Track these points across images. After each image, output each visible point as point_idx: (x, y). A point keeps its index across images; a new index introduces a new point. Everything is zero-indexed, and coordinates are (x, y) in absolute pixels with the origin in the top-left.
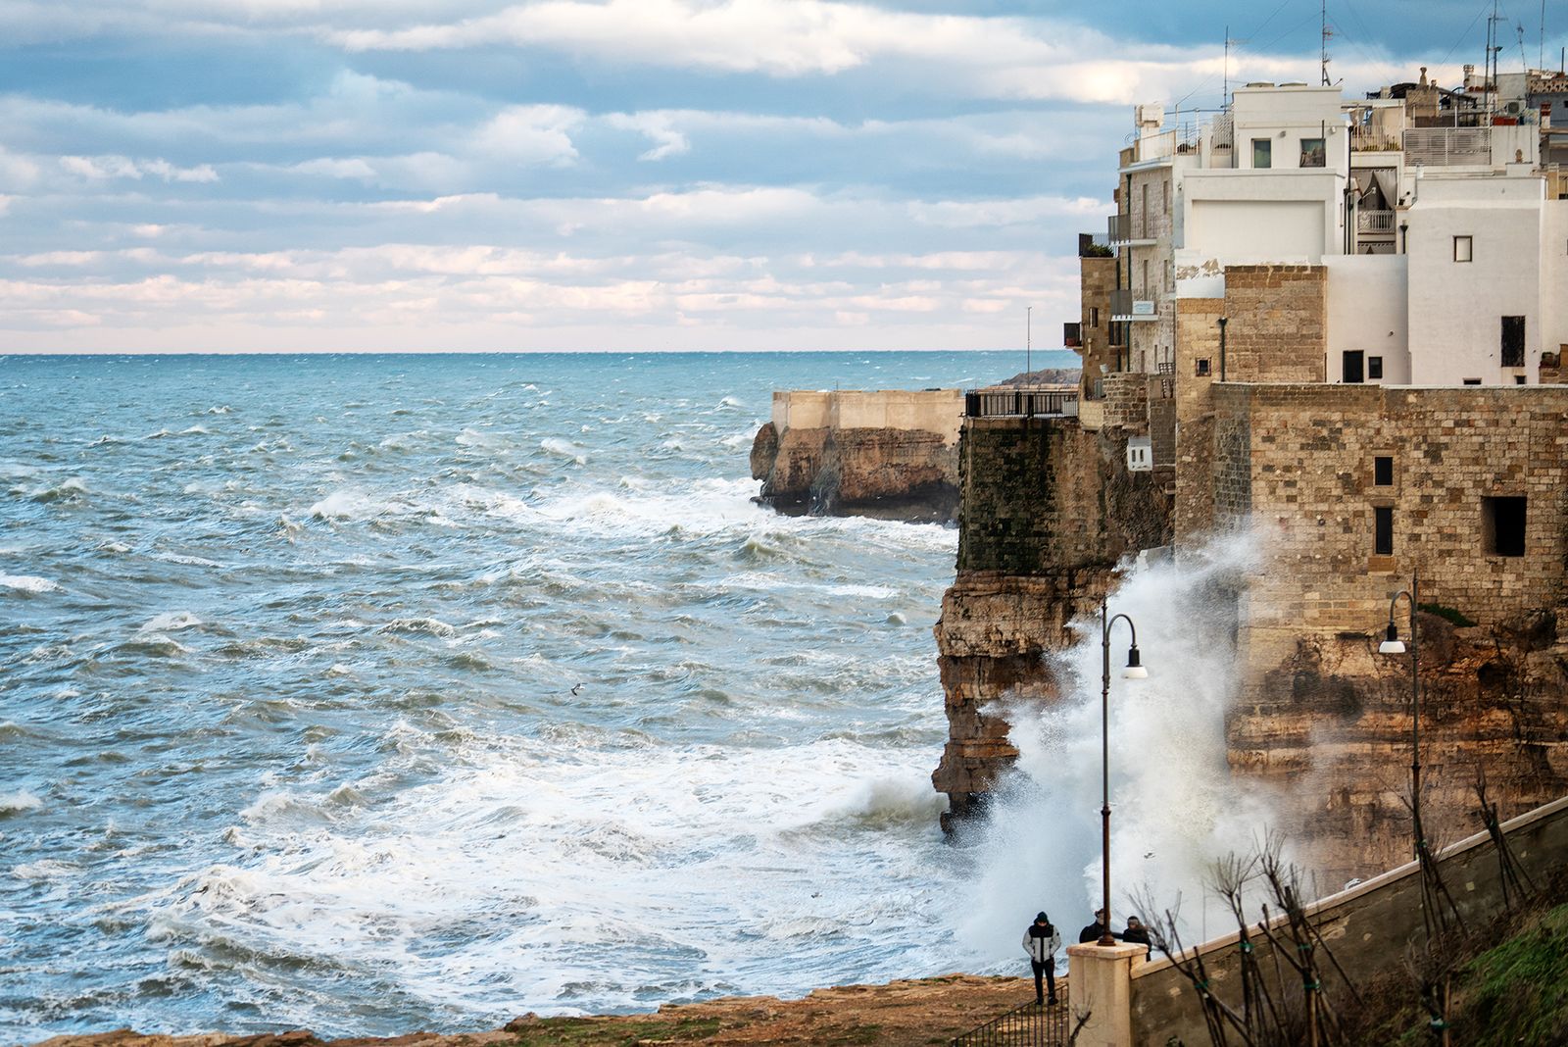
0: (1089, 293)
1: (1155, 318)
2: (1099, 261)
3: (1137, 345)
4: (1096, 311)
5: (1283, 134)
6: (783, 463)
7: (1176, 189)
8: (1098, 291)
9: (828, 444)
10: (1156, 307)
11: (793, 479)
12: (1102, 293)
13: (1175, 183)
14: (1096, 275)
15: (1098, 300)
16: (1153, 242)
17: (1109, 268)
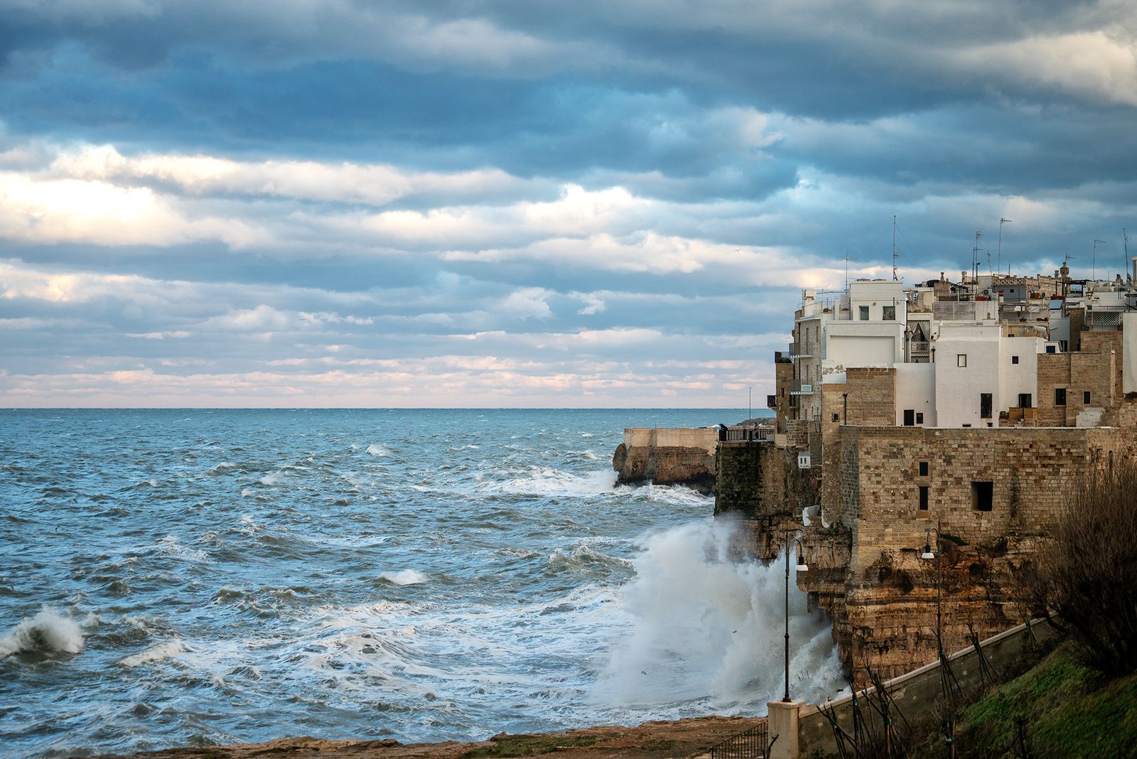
0: (780, 381)
1: (812, 393)
2: (785, 365)
3: (803, 407)
4: (783, 389)
5: (875, 304)
6: (629, 463)
7: (822, 330)
8: (784, 380)
9: (652, 454)
10: (812, 388)
11: (633, 472)
12: (786, 381)
13: (822, 327)
14: (783, 372)
15: (784, 384)
16: (811, 356)
17: (790, 369)
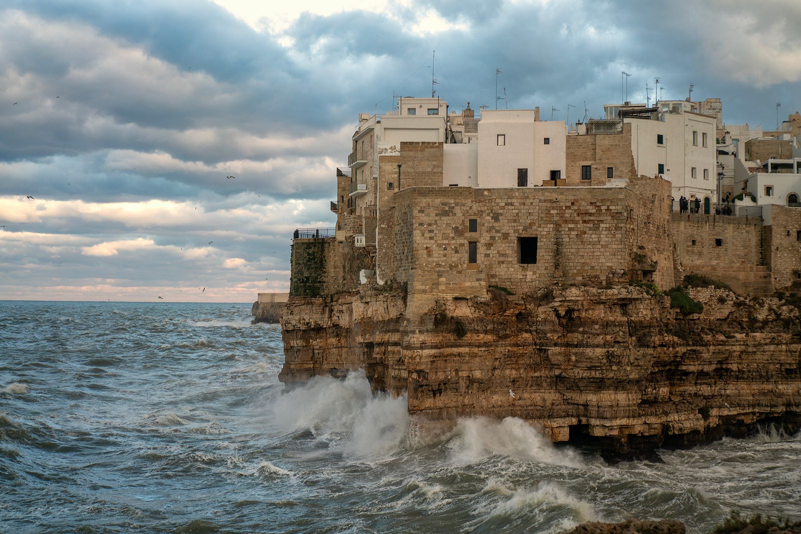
0: (340, 190)
1: (366, 191)
2: (344, 178)
3: (359, 206)
4: (343, 197)
5: (421, 107)
6: (260, 311)
7: (376, 137)
8: (344, 189)
9: (272, 306)
10: (367, 187)
11: (262, 316)
12: (345, 190)
13: (375, 135)
14: (343, 183)
15: (344, 193)
16: (366, 161)
17: (348, 181)
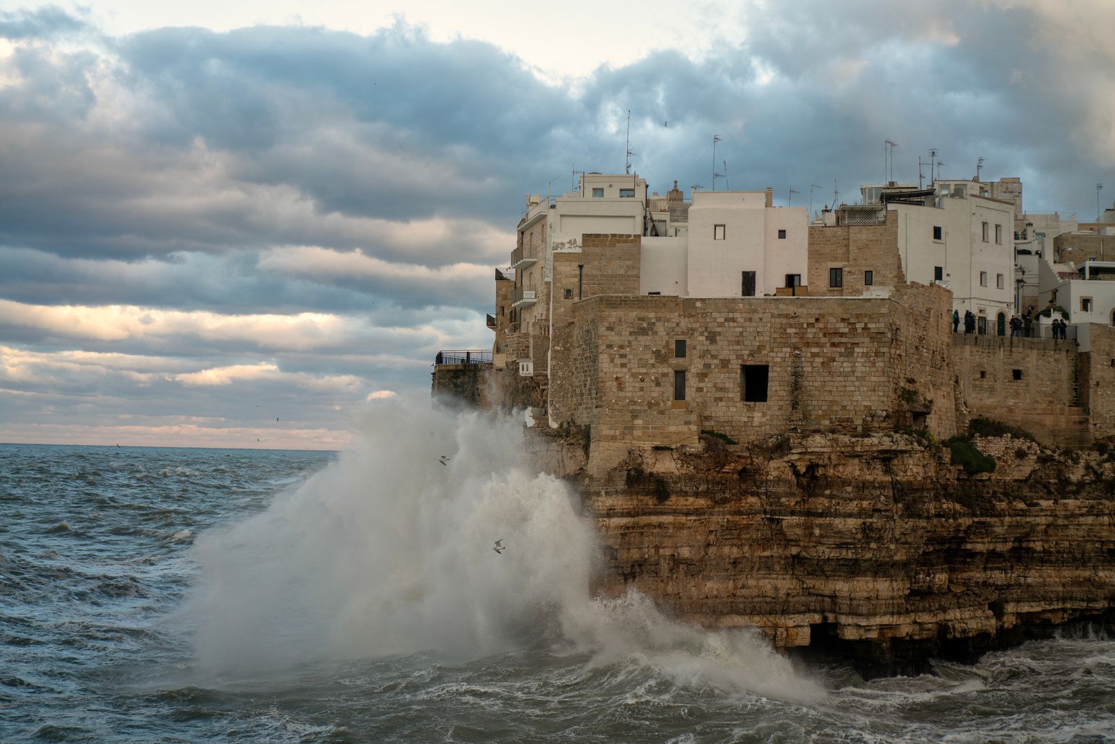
0: (500, 298)
1: (536, 300)
2: (505, 282)
3: (525, 321)
4: (503, 308)
5: (611, 186)
7: (549, 227)
8: (505, 298)
10: (536, 295)
13: (549, 224)
14: (504, 289)
15: (505, 302)
16: (535, 260)
17: (511, 286)
